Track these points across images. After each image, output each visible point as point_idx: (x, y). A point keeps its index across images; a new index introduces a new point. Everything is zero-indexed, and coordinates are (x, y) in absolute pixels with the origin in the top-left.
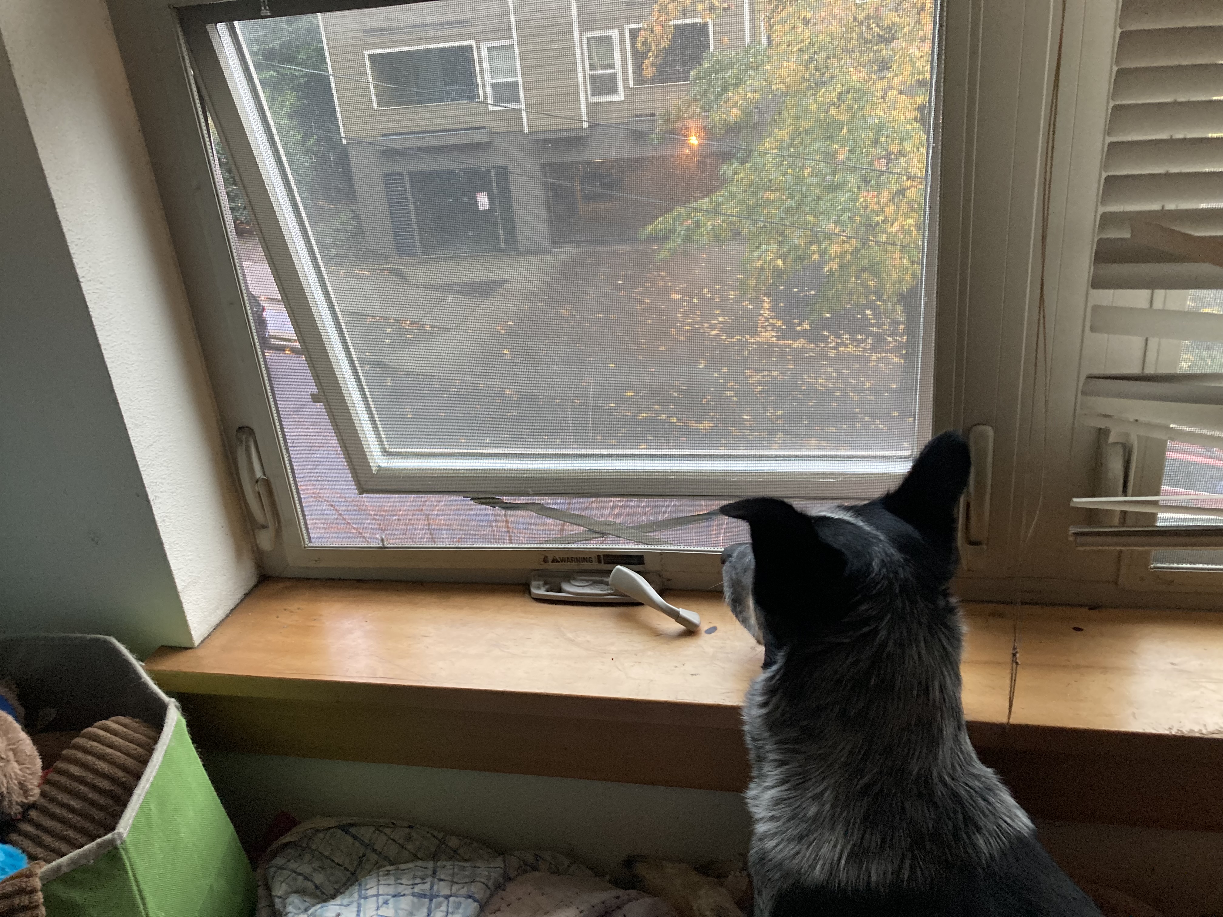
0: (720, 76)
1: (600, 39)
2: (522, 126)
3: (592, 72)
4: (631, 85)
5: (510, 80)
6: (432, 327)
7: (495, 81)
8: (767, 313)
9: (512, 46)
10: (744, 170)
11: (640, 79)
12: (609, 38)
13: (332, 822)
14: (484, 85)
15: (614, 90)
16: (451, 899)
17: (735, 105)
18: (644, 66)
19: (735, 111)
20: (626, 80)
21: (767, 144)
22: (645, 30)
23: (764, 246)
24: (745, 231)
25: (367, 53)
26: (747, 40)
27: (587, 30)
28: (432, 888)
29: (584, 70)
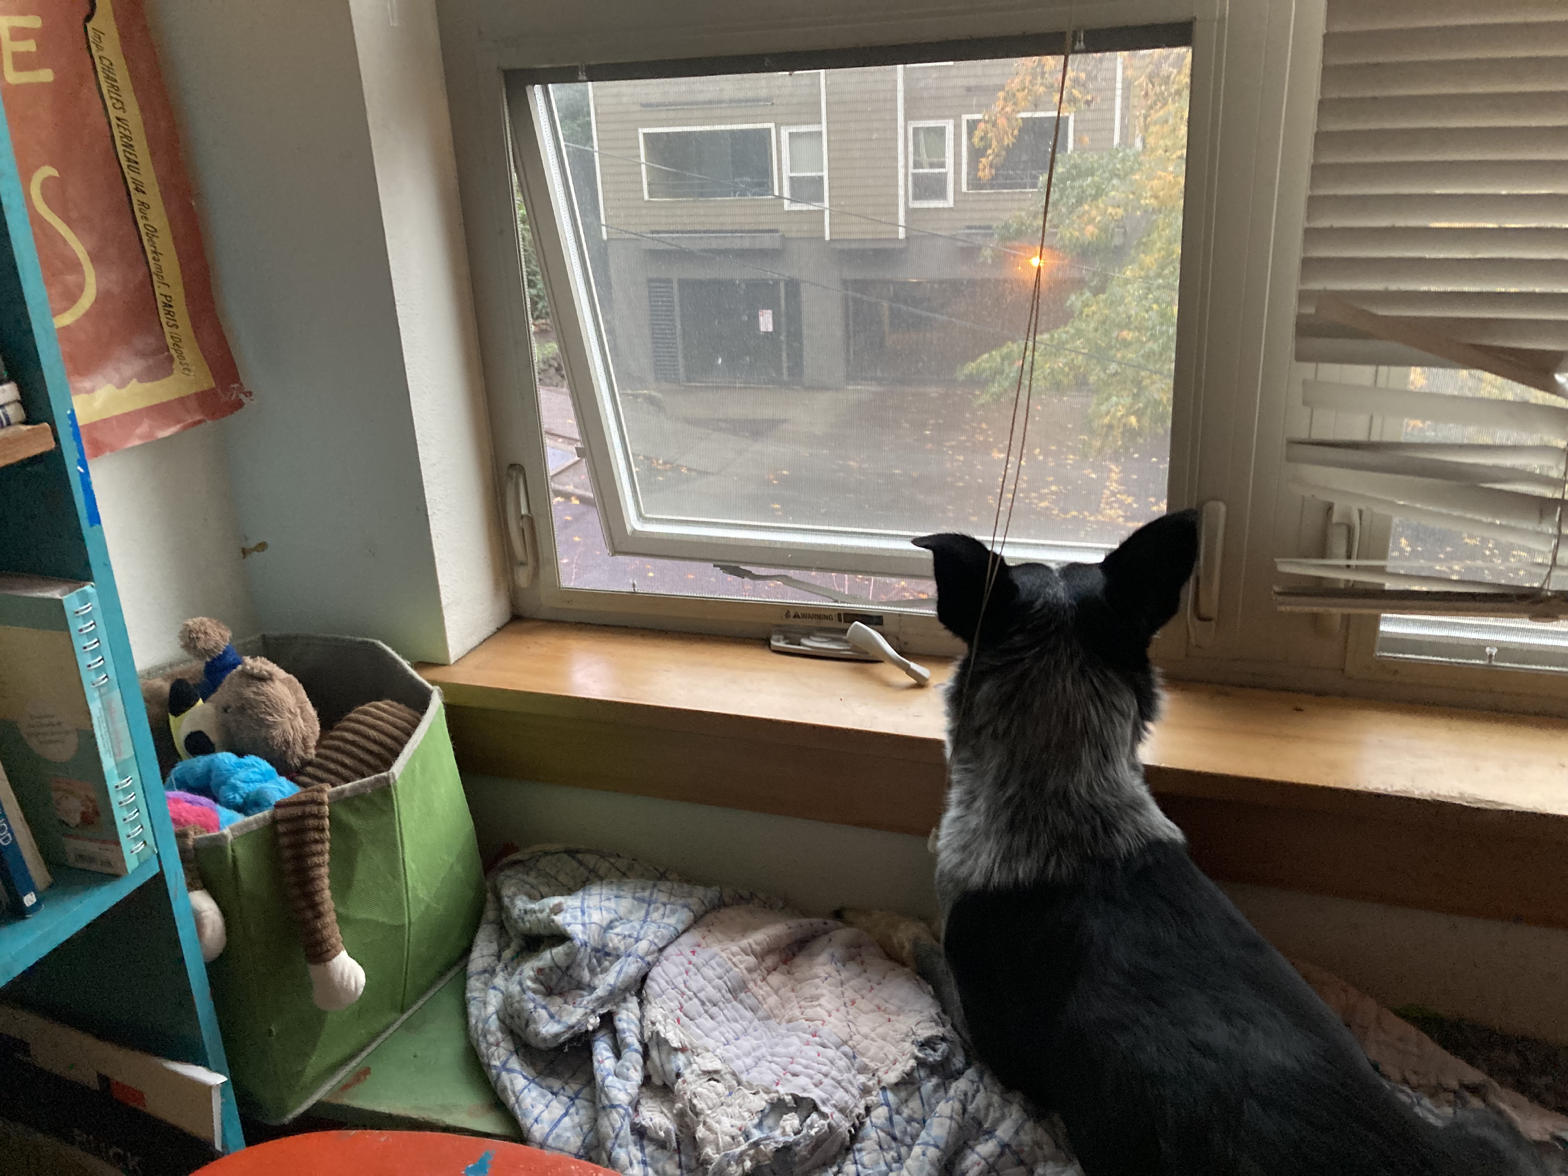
0: (1077, 184)
1: (928, 130)
2: (823, 231)
3: (917, 171)
4: (964, 188)
5: (814, 174)
6: (689, 469)
7: (793, 175)
8: (1114, 486)
9: (820, 133)
10: (1098, 303)
11: (975, 183)
12: (941, 131)
13: (559, 847)
14: (780, 178)
15: (941, 194)
16: (668, 906)
17: (1091, 221)
18: (981, 166)
19: (1090, 228)
20: (957, 182)
21: (1128, 273)
22: (986, 122)
23: (1114, 399)
24: (1092, 379)
25: (642, 131)
26: (1117, 140)
27: (912, 119)
28: (651, 895)
29: (906, 168)
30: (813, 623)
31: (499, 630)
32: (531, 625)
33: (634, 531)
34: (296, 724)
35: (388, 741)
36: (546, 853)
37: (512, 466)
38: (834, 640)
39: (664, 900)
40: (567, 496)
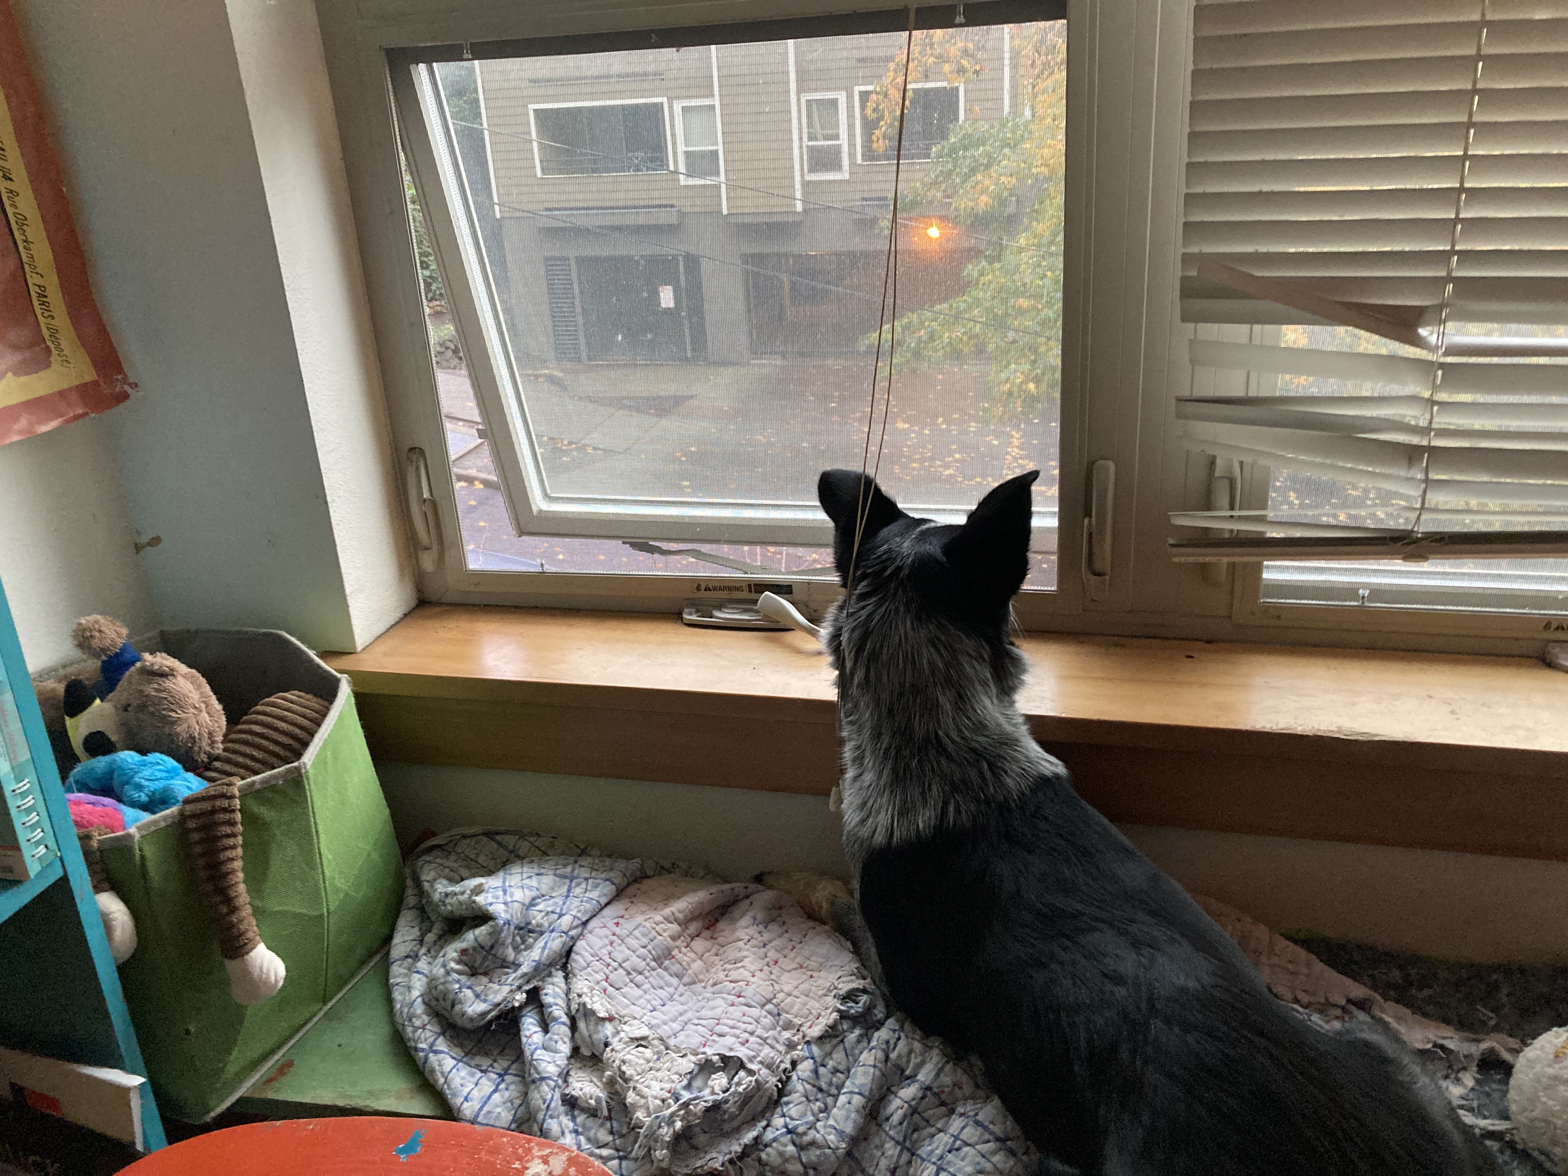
0: (968, 154)
1: (820, 102)
2: (720, 205)
3: (811, 143)
4: (859, 160)
5: (709, 148)
6: (595, 449)
7: (690, 149)
8: (1015, 452)
9: (712, 107)
10: (993, 271)
11: (870, 154)
12: (834, 103)
13: (478, 830)
14: (675, 153)
15: (836, 166)
16: (590, 881)
17: (985, 191)
18: (874, 138)
19: (984, 198)
20: (852, 155)
21: (1022, 241)
22: (877, 93)
23: (1013, 366)
24: (991, 347)
25: (533, 106)
26: (1007, 109)
27: (804, 91)
28: (573, 871)
29: (801, 139)
30: (724, 595)
31: (405, 615)
32: (437, 609)
33: (540, 511)
34: (200, 719)
35: (297, 731)
36: (464, 837)
37: (411, 449)
38: (745, 611)
39: (588, 875)
40: (470, 480)
